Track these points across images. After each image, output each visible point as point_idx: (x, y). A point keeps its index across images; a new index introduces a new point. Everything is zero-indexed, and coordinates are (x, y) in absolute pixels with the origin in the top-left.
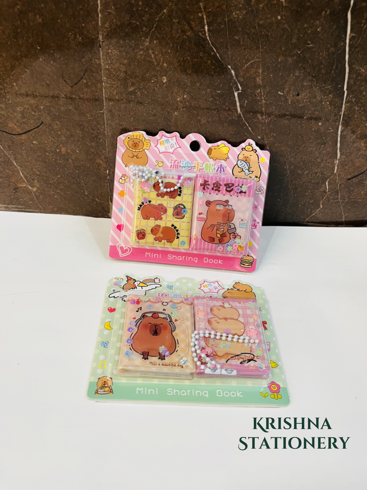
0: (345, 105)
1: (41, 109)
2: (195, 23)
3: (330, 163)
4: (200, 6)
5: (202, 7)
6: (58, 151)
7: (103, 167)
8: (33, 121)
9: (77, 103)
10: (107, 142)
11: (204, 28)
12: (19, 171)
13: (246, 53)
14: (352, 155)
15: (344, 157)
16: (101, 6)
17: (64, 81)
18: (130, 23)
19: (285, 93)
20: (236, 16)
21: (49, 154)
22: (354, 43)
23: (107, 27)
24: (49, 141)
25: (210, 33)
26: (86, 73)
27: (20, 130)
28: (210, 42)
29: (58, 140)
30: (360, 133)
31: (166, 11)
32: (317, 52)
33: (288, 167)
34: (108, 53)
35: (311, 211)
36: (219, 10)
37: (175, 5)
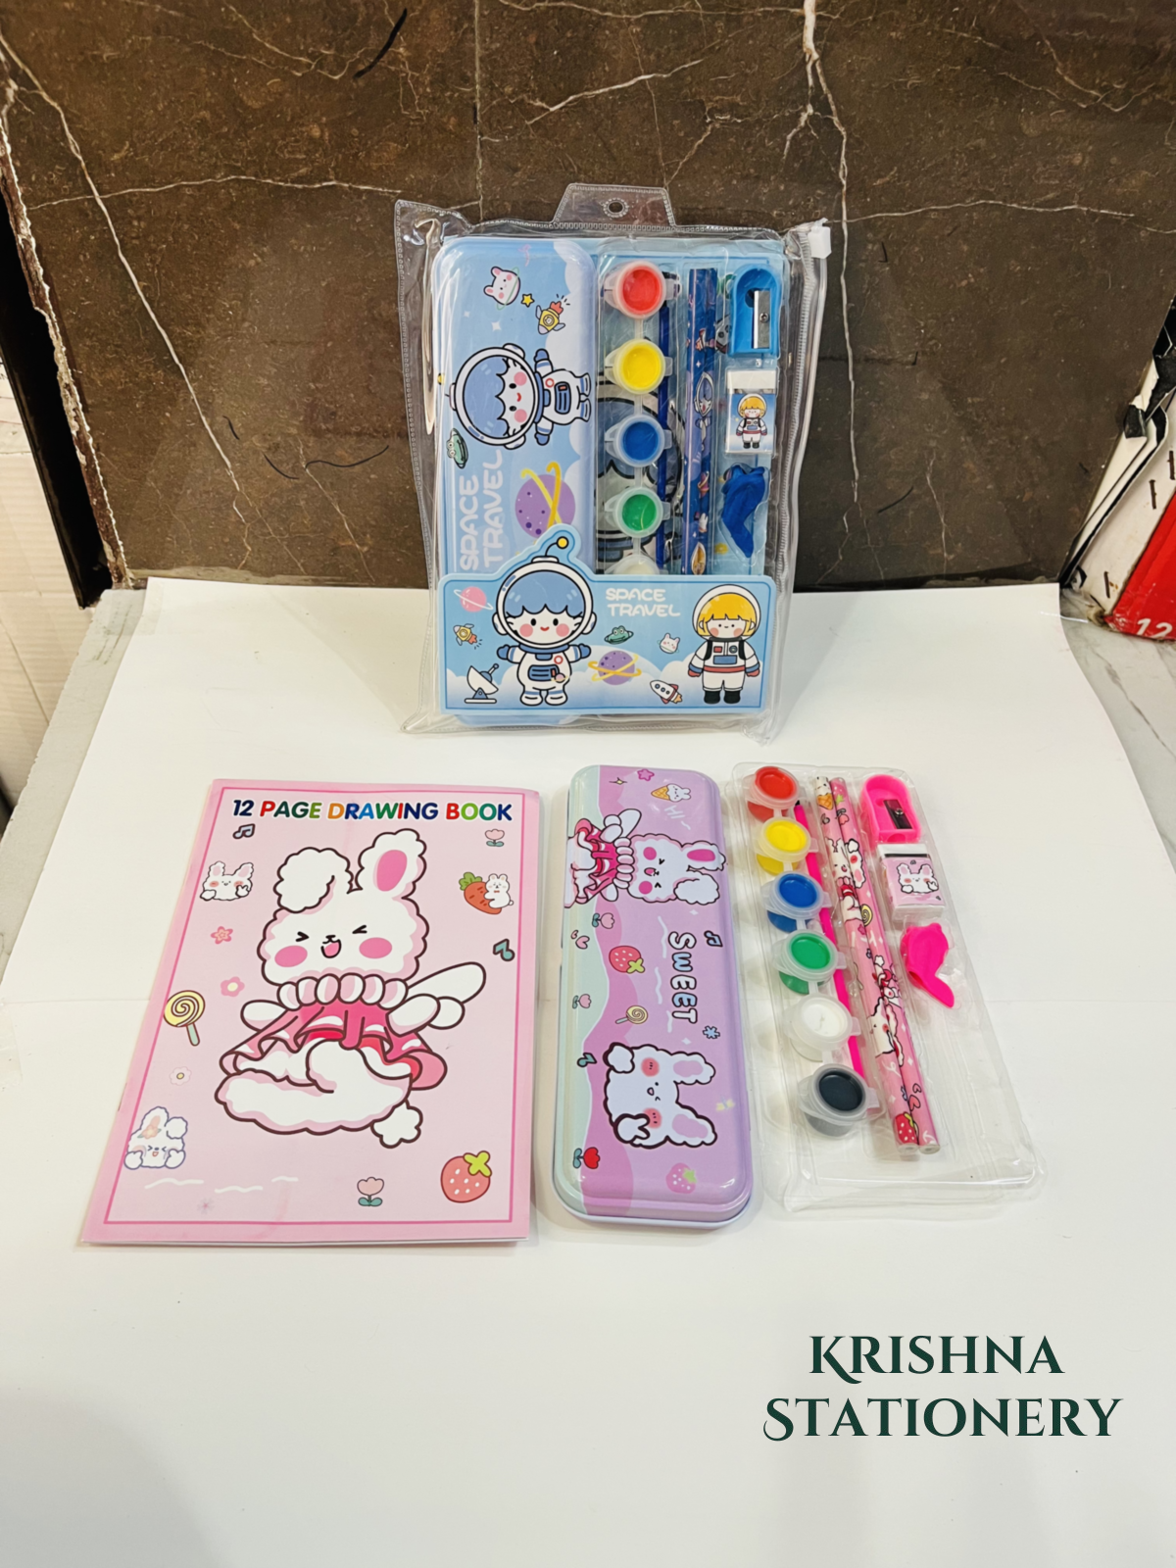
0: (854, 400)
3: (845, 487)
12: (342, 521)
14: (879, 473)
15: (866, 476)
22: (854, 316)
27: (352, 459)
30: (885, 440)
35: (824, 566)
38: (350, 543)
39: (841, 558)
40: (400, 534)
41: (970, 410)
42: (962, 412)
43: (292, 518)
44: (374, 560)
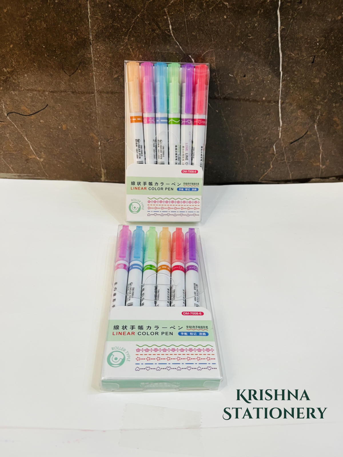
0: (282, 82)
1: (46, 94)
2: (162, 24)
3: (275, 130)
4: (165, 11)
5: (166, 11)
6: (60, 127)
7: (96, 139)
8: (40, 104)
9: (74, 89)
10: (98, 119)
11: (169, 27)
12: (29, 145)
13: (202, 45)
14: (292, 123)
15: (286, 125)
16: (90, 14)
17: (63, 72)
18: (113, 26)
19: (235, 75)
20: (193, 17)
21: (53, 130)
22: (284, 34)
23: (96, 29)
24: (53, 120)
25: (173, 31)
26: (81, 65)
27: (30, 112)
28: (174, 37)
29: (60, 118)
30: (296, 105)
31: (139, 15)
32: (257, 42)
33: (242, 134)
34: (97, 49)
35: (264, 171)
36: (180, 13)
37: (146, 11)
38: (34, 157)
39: (272, 167)
40: (58, 152)
41: (338, 89)
42: (335, 90)
43: (4, 143)
44: (47, 166)
